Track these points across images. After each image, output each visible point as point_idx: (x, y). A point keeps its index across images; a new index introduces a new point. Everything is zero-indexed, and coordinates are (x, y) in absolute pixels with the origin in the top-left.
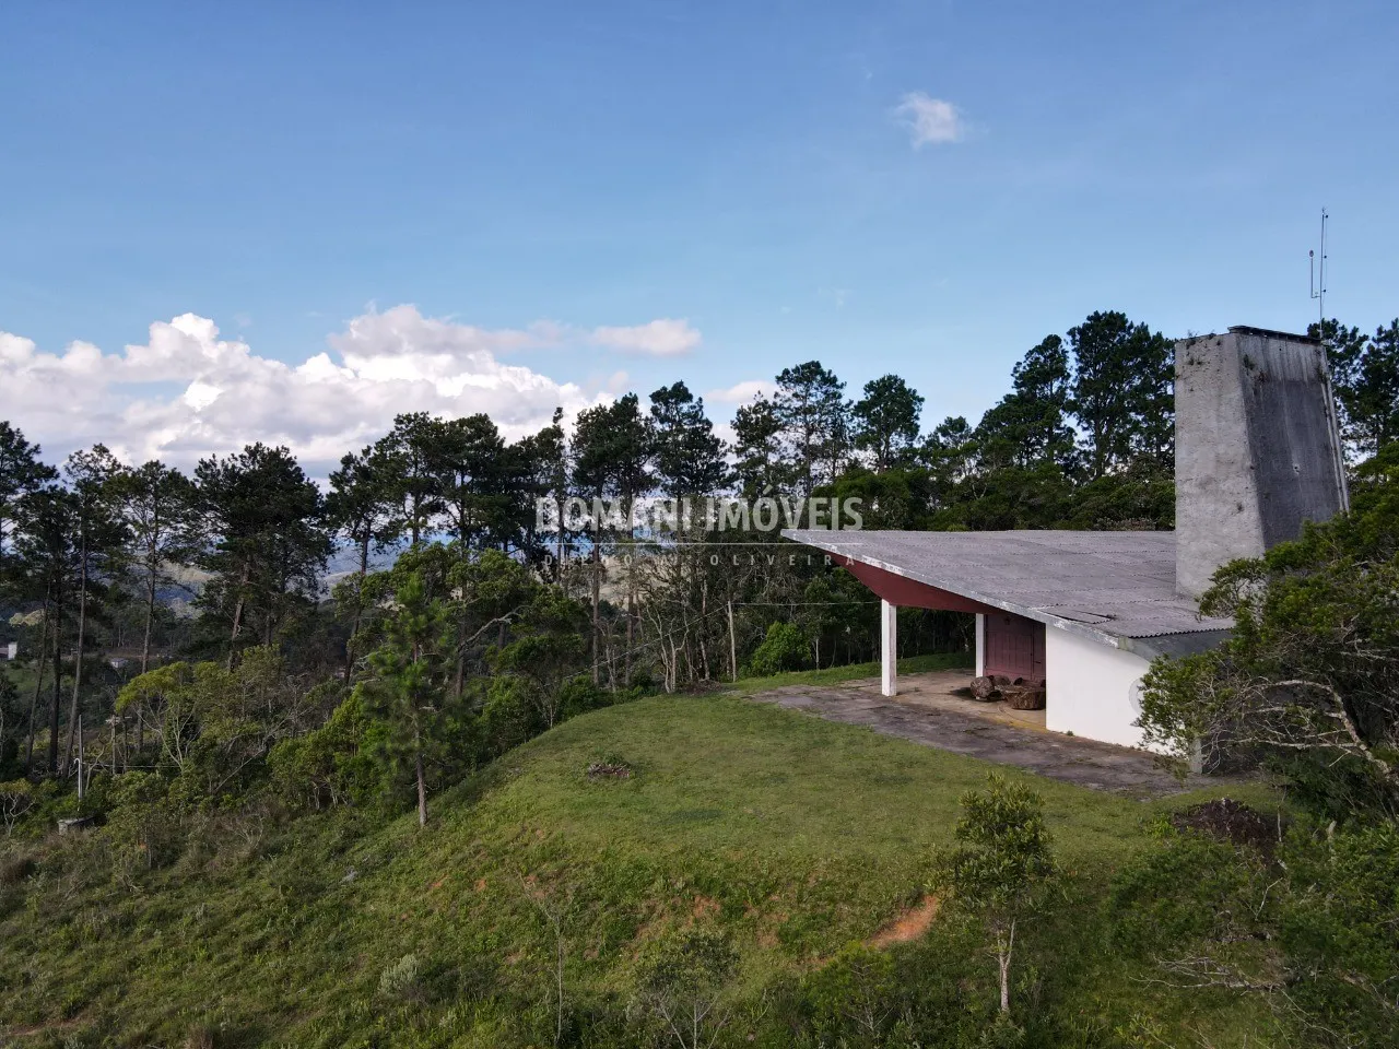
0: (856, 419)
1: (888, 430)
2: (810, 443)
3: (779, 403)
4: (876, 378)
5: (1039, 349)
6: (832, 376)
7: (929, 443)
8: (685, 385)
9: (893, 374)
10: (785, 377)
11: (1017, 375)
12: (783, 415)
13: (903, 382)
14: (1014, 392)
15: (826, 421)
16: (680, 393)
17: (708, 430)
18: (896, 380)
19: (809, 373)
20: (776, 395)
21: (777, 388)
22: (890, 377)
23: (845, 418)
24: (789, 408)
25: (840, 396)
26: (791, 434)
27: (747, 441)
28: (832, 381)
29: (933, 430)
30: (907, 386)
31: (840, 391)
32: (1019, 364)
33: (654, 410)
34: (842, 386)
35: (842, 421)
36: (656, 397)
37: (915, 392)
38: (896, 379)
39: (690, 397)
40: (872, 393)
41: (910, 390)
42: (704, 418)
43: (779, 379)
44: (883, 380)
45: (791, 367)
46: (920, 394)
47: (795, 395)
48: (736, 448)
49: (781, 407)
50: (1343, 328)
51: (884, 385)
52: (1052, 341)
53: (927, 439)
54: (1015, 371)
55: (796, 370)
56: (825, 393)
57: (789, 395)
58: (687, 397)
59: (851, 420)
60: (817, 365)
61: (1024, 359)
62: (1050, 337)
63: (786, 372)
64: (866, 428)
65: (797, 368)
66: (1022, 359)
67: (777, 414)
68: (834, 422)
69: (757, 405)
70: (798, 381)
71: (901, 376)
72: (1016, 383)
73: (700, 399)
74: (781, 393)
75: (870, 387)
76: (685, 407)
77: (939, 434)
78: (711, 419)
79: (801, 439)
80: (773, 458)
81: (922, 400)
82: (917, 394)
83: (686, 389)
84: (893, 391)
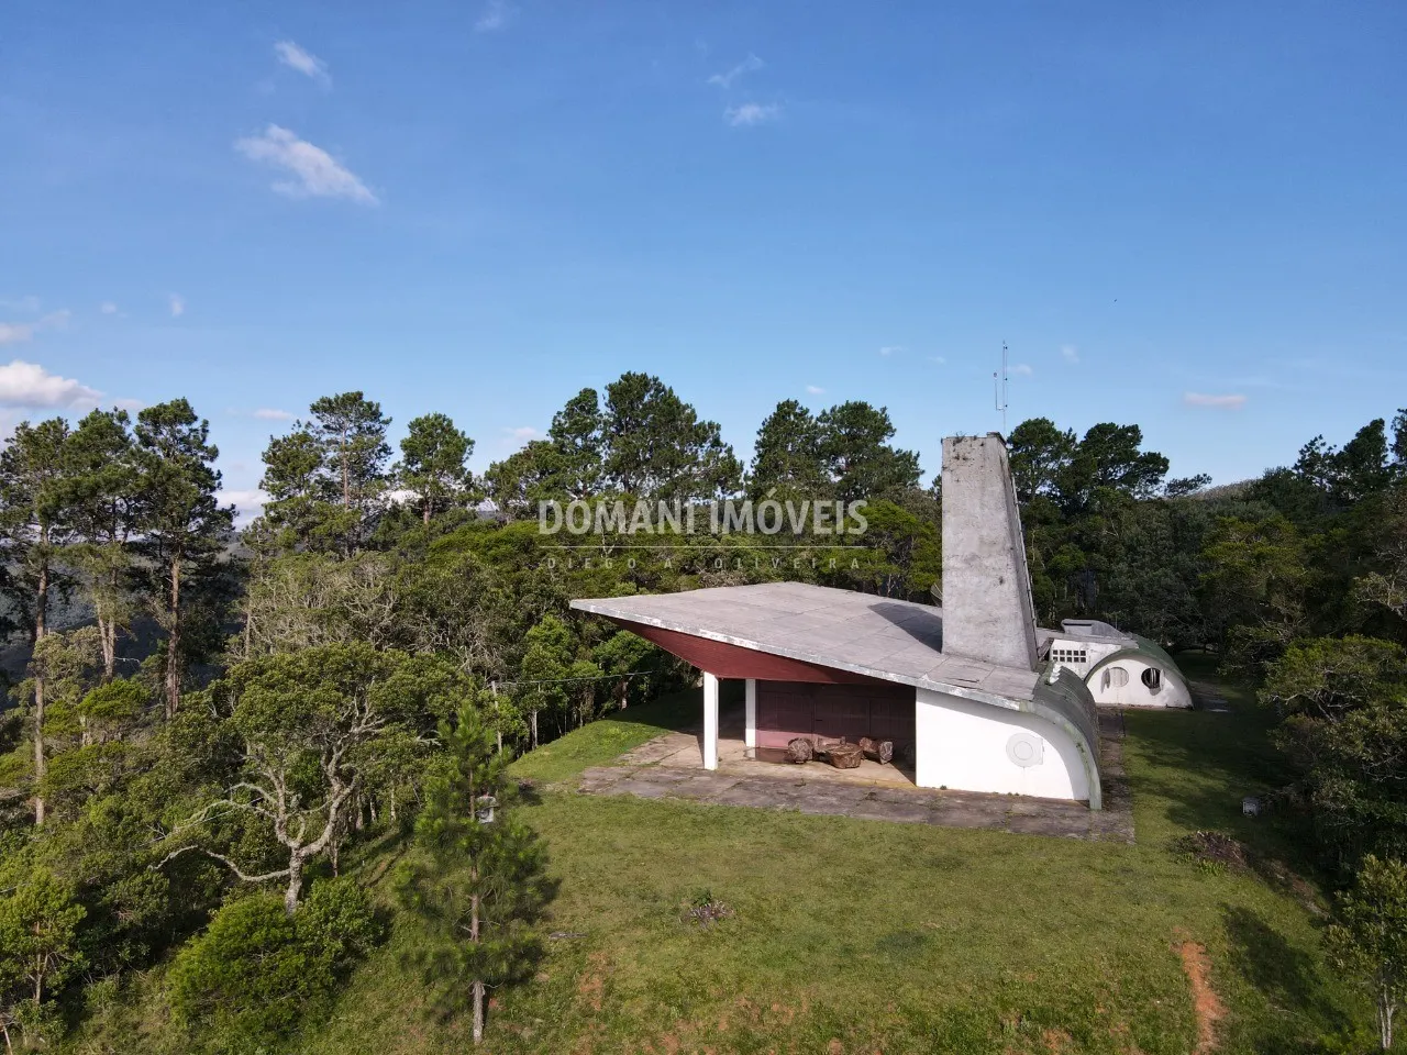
3: (310, 435)
4: (422, 416)
5: (577, 401)
6: (375, 409)
8: (189, 404)
9: (440, 413)
11: (555, 424)
13: (450, 423)
14: (550, 441)
16: (182, 412)
17: (212, 460)
19: (349, 404)
20: (309, 425)
21: (313, 418)
22: (437, 417)
25: (385, 433)
28: (375, 416)
30: (455, 426)
31: (385, 427)
32: (559, 413)
33: (139, 431)
34: (387, 422)
36: (142, 416)
37: (463, 433)
38: (443, 418)
39: (196, 419)
40: (418, 431)
41: (458, 431)
42: (208, 445)
43: (314, 409)
44: (427, 418)
45: (330, 396)
46: (469, 437)
47: (327, 427)
49: (312, 440)
51: (430, 424)
52: (588, 395)
54: (555, 420)
55: (335, 400)
57: (322, 425)
58: (191, 419)
60: (359, 395)
62: (586, 391)
63: (322, 401)
66: (563, 409)
69: (295, 437)
70: (333, 412)
71: (449, 416)
72: (553, 431)
73: (206, 423)
74: (314, 424)
75: (414, 425)
76: (185, 429)
81: (471, 443)
82: (466, 437)
83: (189, 410)
84: (440, 431)
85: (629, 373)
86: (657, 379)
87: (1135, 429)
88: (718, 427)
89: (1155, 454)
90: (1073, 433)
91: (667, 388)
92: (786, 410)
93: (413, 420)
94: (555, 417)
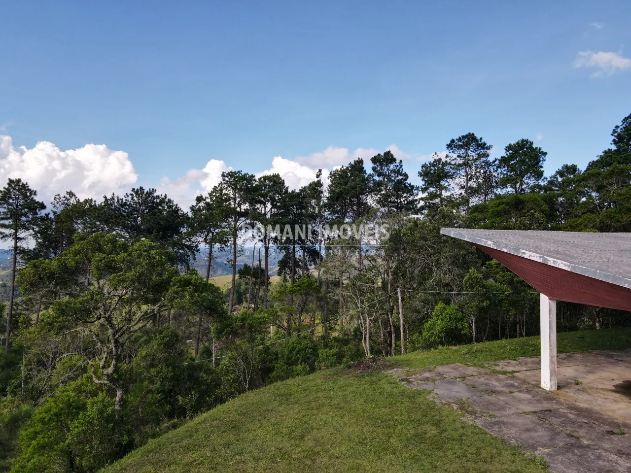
0: (499, 170)
1: (521, 175)
2: (469, 185)
3: (448, 161)
4: (513, 142)
6: (483, 141)
7: (551, 182)
8: (392, 153)
9: (525, 138)
10: (452, 145)
11: (616, 134)
12: (451, 168)
13: (532, 143)
14: (614, 148)
15: (480, 172)
16: (388, 158)
17: (406, 179)
18: (527, 143)
19: (469, 141)
20: (447, 156)
21: (447, 152)
22: (523, 141)
23: (492, 170)
24: (455, 164)
25: (488, 156)
26: (457, 179)
27: (429, 184)
28: (483, 146)
29: (554, 173)
30: (535, 146)
31: (488, 151)
32: (617, 127)
33: (374, 169)
34: (489, 148)
35: (490, 172)
36: (375, 160)
37: (540, 149)
38: (527, 141)
39: (395, 160)
40: (511, 151)
41: (536, 148)
42: (403, 172)
43: (449, 146)
44: (518, 143)
45: (456, 137)
46: (544, 150)
47: (459, 156)
48: (422, 188)
49: (450, 164)
51: (519, 146)
53: (549, 179)
54: (614, 131)
55: (460, 139)
56: (478, 154)
57: (455, 156)
58: (393, 160)
59: (496, 171)
61: (621, 123)
63: (453, 141)
64: (506, 174)
65: (460, 138)
66: (619, 124)
67: (447, 168)
68: (485, 173)
69: (434, 162)
70: (460, 147)
71: (530, 140)
72: (614, 140)
73: (401, 161)
74: (449, 155)
75: (509, 148)
76: (392, 167)
77: (558, 176)
78: (407, 173)
79: (462, 183)
80: (445, 194)
81: (545, 154)
82: (542, 150)
83: (392, 156)
84: (525, 149)
93: (507, 145)
94: (614, 130)
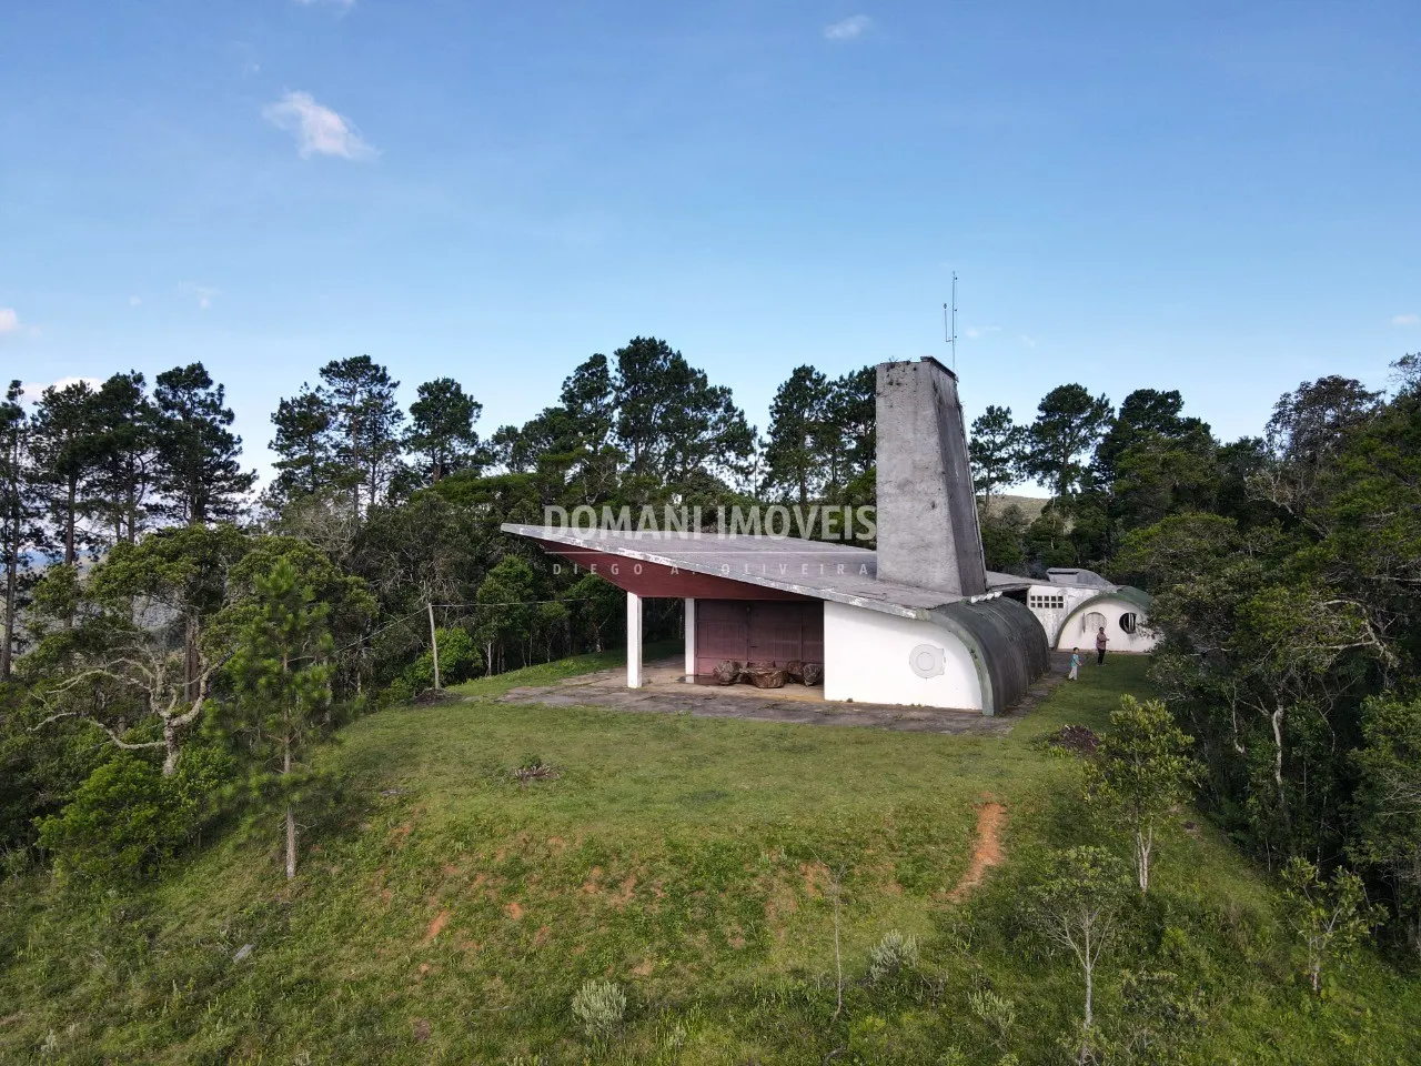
3: (320, 398)
4: (431, 380)
5: (586, 367)
6: (384, 372)
8: (204, 368)
9: (449, 377)
10: (331, 371)
11: (567, 389)
13: (459, 387)
14: (562, 406)
16: (196, 376)
18: (453, 383)
19: (358, 369)
20: (319, 389)
21: (323, 382)
22: (446, 381)
24: (331, 405)
27: (289, 438)
28: (382, 379)
29: (489, 437)
30: (464, 390)
31: (394, 391)
32: (569, 378)
33: (158, 394)
34: (394, 385)
36: (161, 379)
37: (472, 397)
39: (211, 382)
40: (427, 395)
41: (466, 395)
42: (224, 408)
43: (324, 372)
44: (436, 383)
45: (338, 359)
46: (478, 400)
47: (338, 391)
48: (270, 445)
49: (322, 403)
50: (818, 374)
51: (439, 388)
52: (599, 360)
53: (482, 446)
54: (565, 384)
55: (345, 363)
57: (332, 389)
58: (207, 383)
60: (367, 359)
61: (574, 374)
62: (595, 356)
63: (333, 364)
64: (417, 431)
65: (347, 362)
66: (572, 374)
67: (319, 410)
69: (302, 398)
70: (340, 375)
71: (458, 380)
72: (564, 396)
73: (221, 386)
74: (324, 387)
75: (424, 389)
76: (201, 393)
77: (495, 442)
81: (480, 407)
82: (474, 400)
83: (204, 374)
84: (448, 395)
85: (638, 338)
86: (664, 342)
87: (1176, 395)
88: (729, 392)
89: (1194, 420)
90: (1105, 398)
91: (675, 352)
92: (802, 374)
93: (422, 384)
